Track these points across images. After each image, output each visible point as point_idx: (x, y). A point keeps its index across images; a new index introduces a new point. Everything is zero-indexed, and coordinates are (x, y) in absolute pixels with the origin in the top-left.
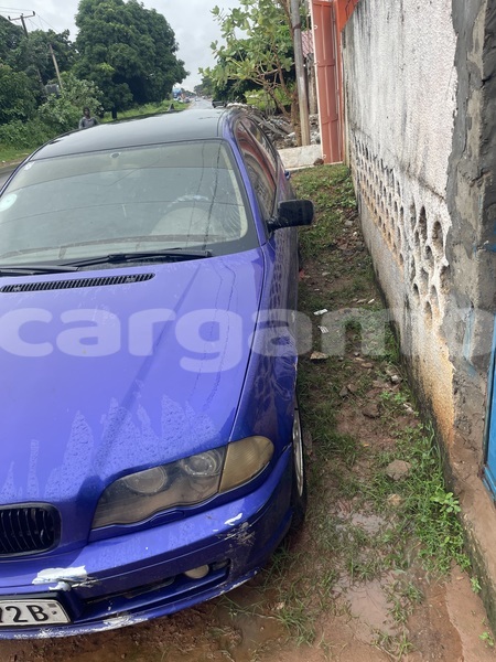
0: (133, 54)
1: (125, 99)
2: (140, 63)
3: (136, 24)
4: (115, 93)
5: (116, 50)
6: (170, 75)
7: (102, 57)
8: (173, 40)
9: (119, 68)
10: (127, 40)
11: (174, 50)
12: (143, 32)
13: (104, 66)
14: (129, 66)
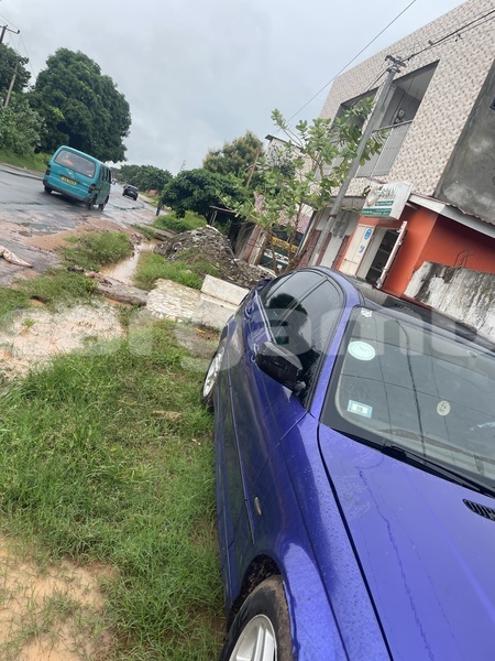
0: (88, 117)
2: (91, 127)
3: (103, 97)
4: (53, 137)
5: (74, 105)
6: (111, 152)
7: (58, 102)
8: (127, 128)
9: (69, 119)
10: (89, 103)
11: (124, 135)
12: (106, 106)
13: (56, 110)
14: (79, 124)
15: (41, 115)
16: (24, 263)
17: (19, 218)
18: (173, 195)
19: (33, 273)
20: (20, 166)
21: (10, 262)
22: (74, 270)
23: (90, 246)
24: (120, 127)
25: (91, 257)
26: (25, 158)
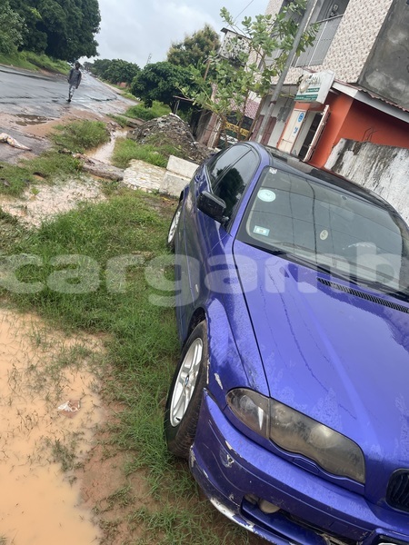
0: (63, 16)
1: (39, 45)
2: (65, 25)
4: (33, 35)
5: (50, 5)
6: (84, 48)
7: (35, 3)
8: (97, 24)
9: (46, 19)
11: (95, 31)
12: (77, 4)
13: (34, 11)
14: (55, 23)
15: (21, 16)
16: (23, 147)
17: (14, 110)
18: (141, 87)
19: (32, 155)
20: (6, 63)
21: (13, 146)
22: (64, 152)
23: (74, 133)
24: (91, 24)
25: (76, 142)
26: (10, 56)
